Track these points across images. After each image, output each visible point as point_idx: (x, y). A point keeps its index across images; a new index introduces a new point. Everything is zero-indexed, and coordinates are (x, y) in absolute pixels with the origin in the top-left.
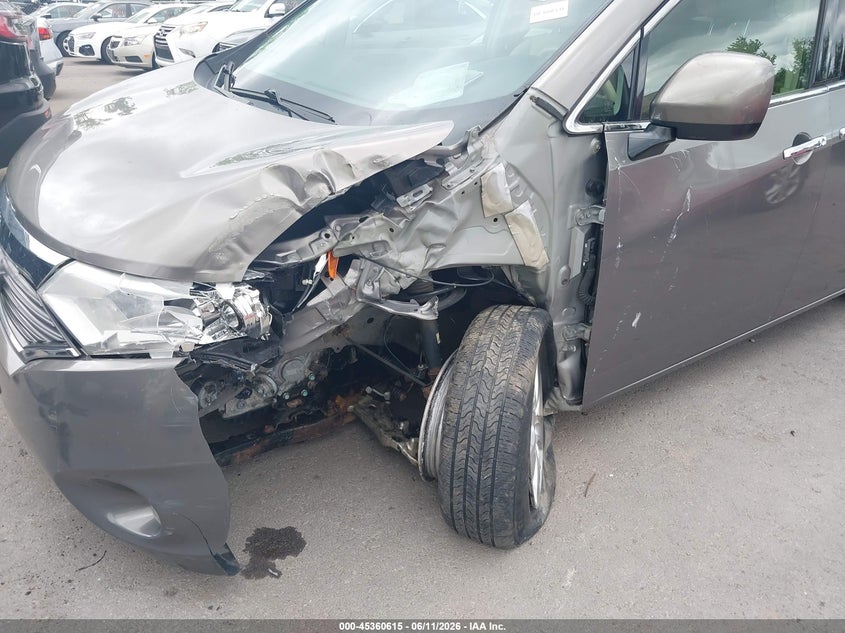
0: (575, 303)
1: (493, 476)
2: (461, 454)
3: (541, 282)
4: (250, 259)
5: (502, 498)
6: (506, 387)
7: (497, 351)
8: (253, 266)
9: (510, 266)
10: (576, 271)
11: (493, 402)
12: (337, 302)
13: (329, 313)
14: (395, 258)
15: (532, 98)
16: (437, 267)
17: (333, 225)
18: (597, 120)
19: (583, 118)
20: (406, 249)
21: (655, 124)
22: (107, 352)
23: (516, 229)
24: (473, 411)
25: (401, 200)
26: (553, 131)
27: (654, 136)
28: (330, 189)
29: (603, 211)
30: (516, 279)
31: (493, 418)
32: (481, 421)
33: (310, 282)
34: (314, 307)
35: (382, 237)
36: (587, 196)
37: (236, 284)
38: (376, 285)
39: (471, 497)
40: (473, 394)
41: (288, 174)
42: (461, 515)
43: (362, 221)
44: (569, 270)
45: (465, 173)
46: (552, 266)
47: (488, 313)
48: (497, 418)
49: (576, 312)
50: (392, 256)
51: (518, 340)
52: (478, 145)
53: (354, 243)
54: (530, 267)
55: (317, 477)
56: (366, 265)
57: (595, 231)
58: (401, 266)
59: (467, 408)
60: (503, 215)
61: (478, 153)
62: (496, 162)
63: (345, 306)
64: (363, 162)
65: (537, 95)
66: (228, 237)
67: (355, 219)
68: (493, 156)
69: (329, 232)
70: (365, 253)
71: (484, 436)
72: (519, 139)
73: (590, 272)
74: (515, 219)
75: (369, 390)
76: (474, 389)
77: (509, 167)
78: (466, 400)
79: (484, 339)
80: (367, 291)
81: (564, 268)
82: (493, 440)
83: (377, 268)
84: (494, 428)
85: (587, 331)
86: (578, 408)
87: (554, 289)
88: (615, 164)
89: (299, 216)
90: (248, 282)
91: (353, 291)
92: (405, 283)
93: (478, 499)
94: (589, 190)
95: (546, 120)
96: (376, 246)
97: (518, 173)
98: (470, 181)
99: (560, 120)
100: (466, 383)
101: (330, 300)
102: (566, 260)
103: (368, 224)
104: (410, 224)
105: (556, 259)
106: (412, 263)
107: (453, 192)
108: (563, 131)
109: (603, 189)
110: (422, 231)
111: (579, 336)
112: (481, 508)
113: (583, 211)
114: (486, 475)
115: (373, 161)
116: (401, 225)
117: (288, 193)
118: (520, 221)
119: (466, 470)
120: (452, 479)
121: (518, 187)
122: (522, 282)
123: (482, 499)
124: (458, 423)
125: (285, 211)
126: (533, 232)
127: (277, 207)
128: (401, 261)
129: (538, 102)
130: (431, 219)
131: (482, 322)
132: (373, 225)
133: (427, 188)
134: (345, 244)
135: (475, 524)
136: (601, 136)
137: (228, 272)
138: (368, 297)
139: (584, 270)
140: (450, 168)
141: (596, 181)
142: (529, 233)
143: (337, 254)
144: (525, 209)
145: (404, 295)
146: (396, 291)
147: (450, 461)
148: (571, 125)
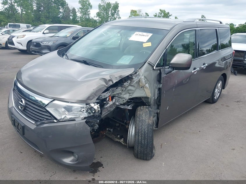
0: (156, 105)
1: (147, 142)
2: (140, 138)
3: (149, 100)
4: (97, 98)
5: (149, 147)
6: (148, 123)
7: (145, 115)
8: (97, 99)
9: (143, 97)
10: (156, 98)
11: (146, 126)
12: (111, 106)
13: (109, 109)
14: (123, 96)
15: (148, 63)
16: (131, 98)
17: (110, 90)
18: (159, 67)
19: (157, 67)
20: (125, 94)
21: (170, 67)
22: (64, 120)
23: (145, 89)
24: (142, 128)
25: (124, 84)
26: (152, 69)
27: (170, 69)
28: (112, 82)
29: (161, 85)
30: (144, 100)
31: (146, 129)
32: (144, 130)
33: (106, 102)
34: (106, 108)
35: (120, 92)
36: (158, 82)
37: (94, 103)
38: (119, 102)
39: (143, 148)
40: (141, 125)
41: (105, 80)
42: (140, 153)
43: (117, 89)
44: (155, 98)
45: (136, 78)
46: (152, 97)
47: (140, 108)
48: (147, 129)
49: (156, 107)
50: (122, 96)
51: (148, 113)
52: (138, 73)
53: (115, 93)
54: (148, 97)
55: (100, 150)
56: (116, 98)
57: (159, 89)
58: (124, 98)
59: (140, 128)
60: (143, 86)
61: (139, 74)
62: (142, 76)
63: (112, 107)
64: (119, 77)
65: (149, 62)
66: (93, 93)
67: (115, 88)
68: (141, 74)
69: (110, 91)
70: (116, 95)
71: (145, 133)
72: (146, 71)
73: (159, 98)
74: (145, 87)
75: (107, 129)
76: (141, 123)
77: (144, 76)
78: (140, 126)
79: (141, 113)
80: (117, 104)
81: (154, 97)
82: (147, 134)
83: (119, 98)
84: (147, 132)
85: (159, 111)
86: (157, 129)
87: (152, 102)
88: (163, 75)
89: (106, 88)
90: (96, 103)
91: (114, 104)
92: (125, 102)
93: (144, 148)
94: (158, 81)
95: (150, 67)
96: (119, 94)
97: (146, 78)
98: (138, 80)
99: (153, 67)
100: (139, 122)
101: (109, 106)
102: (154, 96)
103: (118, 89)
104: (126, 89)
105: (153, 95)
106: (126, 97)
107: (135, 82)
108: (154, 69)
109: (160, 80)
110: (128, 90)
111: (157, 112)
112: (145, 150)
113: (157, 85)
114: (146, 142)
115: (120, 76)
116: (124, 89)
117: (104, 84)
118: (146, 87)
119: (141, 141)
120: (138, 144)
121: (146, 81)
122: (145, 101)
123: (145, 148)
124: (139, 131)
125: (104, 87)
126: (148, 89)
127: (102, 86)
128: (124, 97)
129: (149, 64)
130: (130, 88)
131: (139, 110)
132: (119, 90)
133: (129, 82)
134: (113, 94)
135: (143, 154)
136: (160, 70)
137: (92, 100)
138: (117, 105)
139: (158, 97)
140: (134, 77)
141: (159, 79)
142: (148, 90)
143: (111, 96)
144: (147, 85)
145: (124, 104)
146: (123, 103)
147: (137, 140)
148: (154, 68)
